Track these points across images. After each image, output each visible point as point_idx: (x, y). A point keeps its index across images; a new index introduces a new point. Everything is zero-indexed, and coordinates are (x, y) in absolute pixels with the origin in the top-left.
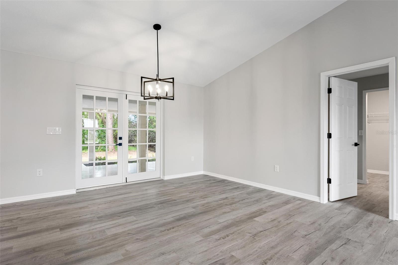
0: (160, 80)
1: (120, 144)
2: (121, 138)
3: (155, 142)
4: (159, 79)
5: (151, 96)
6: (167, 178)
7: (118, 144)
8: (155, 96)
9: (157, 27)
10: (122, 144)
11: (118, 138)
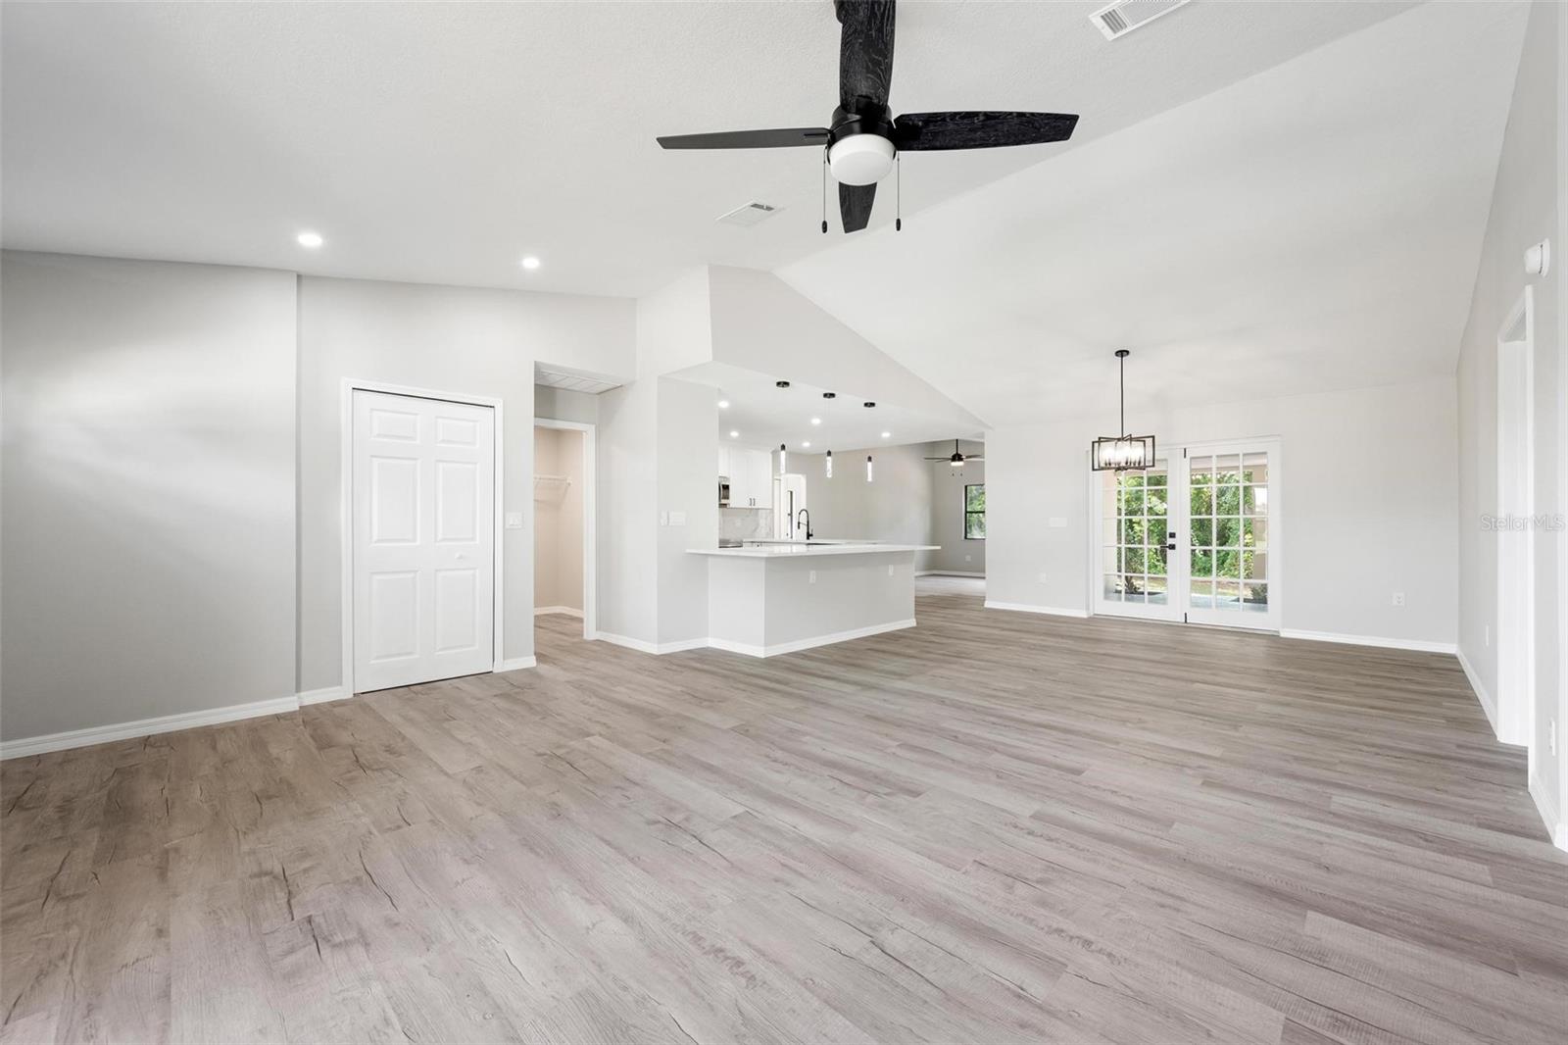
1: (1172, 547)
2: (1172, 535)
6: (1285, 633)
7: (1168, 545)
9: (1122, 353)
10: (1177, 547)
11: (1168, 536)
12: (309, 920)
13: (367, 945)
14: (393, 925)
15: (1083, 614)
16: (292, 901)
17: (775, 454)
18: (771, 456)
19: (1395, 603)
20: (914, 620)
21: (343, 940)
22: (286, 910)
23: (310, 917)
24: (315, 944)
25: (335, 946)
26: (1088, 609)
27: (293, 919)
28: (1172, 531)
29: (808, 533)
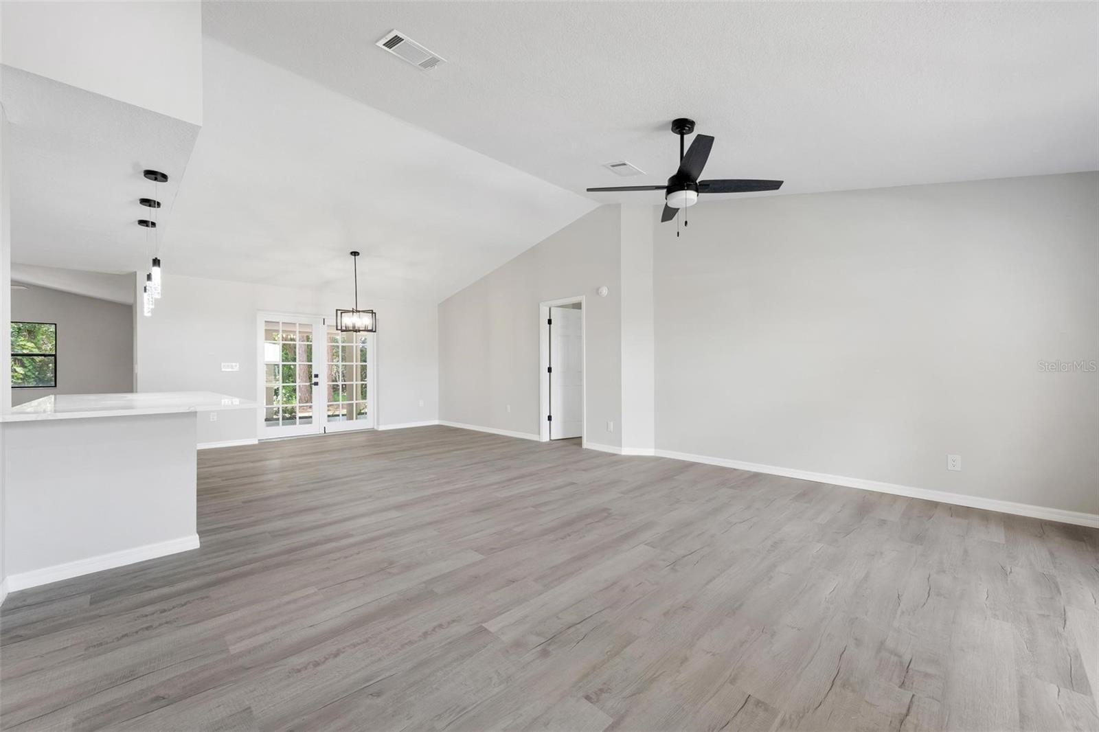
1: (316, 384)
2: (316, 376)
4: (356, 311)
6: (382, 428)
7: (313, 382)
11: (313, 376)
12: (902, 685)
13: (882, 643)
14: (858, 642)
15: (254, 442)
16: (904, 711)
21: (892, 657)
22: (914, 708)
23: (900, 687)
24: (910, 667)
25: (900, 657)
27: (913, 696)
28: (316, 373)
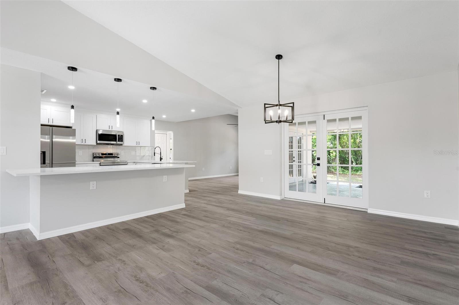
0: (281, 105)
1: (318, 165)
2: (319, 159)
3: (361, 164)
4: (279, 104)
5: (273, 120)
8: (276, 120)
9: (279, 57)
10: (321, 165)
11: (317, 159)
15: (278, 198)
17: (151, 121)
18: (150, 121)
19: (425, 196)
20: (184, 204)
26: (281, 195)
29: (161, 158)
